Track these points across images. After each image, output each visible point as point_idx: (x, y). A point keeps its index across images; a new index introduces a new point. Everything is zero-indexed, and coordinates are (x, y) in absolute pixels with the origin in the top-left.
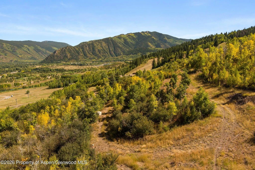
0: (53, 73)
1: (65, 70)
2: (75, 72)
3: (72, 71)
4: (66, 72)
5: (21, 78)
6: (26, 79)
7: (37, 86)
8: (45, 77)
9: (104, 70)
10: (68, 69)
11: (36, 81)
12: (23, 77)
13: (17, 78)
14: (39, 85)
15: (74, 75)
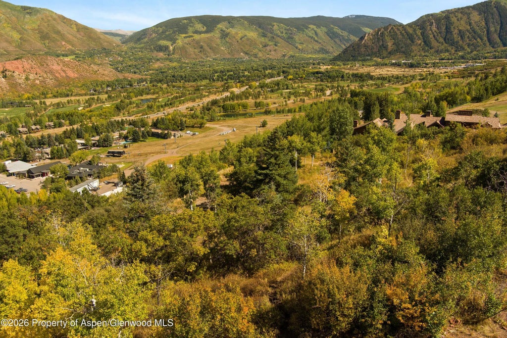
0: (342, 83)
1: (371, 78)
2: (389, 81)
3: (383, 79)
4: (371, 82)
5: (280, 91)
6: (284, 94)
7: (293, 110)
8: (322, 90)
9: (457, 80)
10: (380, 75)
11: (299, 100)
12: (283, 89)
13: (272, 91)
14: (297, 110)
15: (383, 88)
